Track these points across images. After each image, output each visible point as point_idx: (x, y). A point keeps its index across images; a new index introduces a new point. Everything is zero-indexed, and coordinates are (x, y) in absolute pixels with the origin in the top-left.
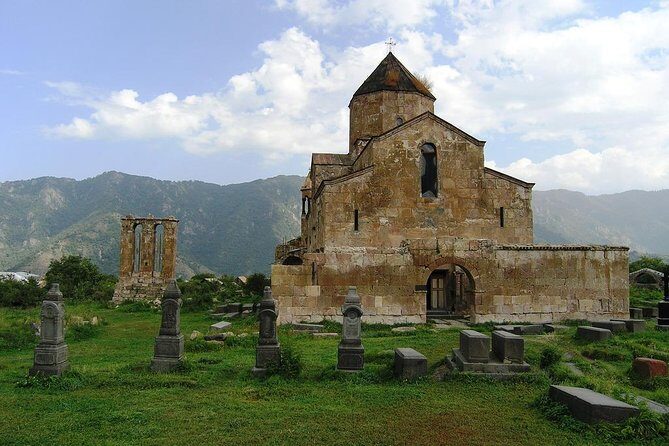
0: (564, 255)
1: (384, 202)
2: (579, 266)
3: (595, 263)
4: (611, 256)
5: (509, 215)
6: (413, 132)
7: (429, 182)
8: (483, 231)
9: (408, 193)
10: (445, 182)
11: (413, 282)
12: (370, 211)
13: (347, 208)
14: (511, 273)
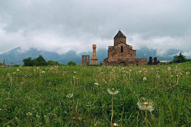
0: (137, 60)
1: (116, 54)
2: (140, 61)
3: (142, 61)
4: (144, 60)
5: (133, 55)
6: (120, 45)
7: (122, 51)
8: (129, 57)
9: (119, 52)
10: (124, 51)
11: (118, 63)
12: (114, 55)
13: (112, 54)
14: (131, 62)
